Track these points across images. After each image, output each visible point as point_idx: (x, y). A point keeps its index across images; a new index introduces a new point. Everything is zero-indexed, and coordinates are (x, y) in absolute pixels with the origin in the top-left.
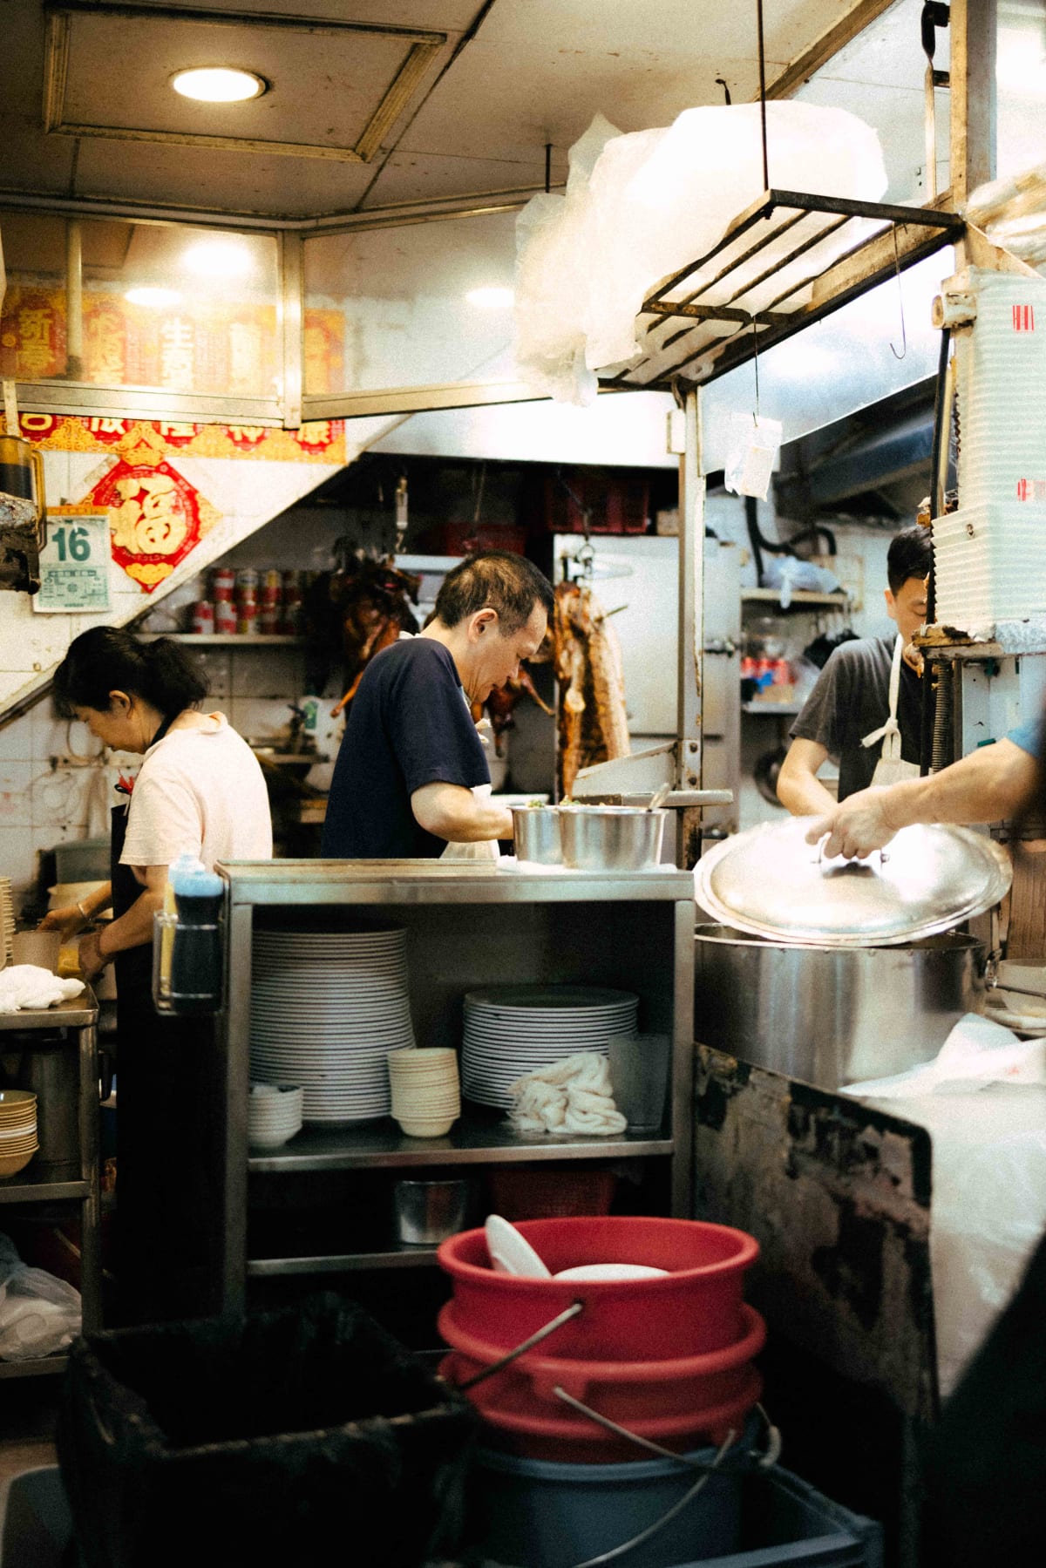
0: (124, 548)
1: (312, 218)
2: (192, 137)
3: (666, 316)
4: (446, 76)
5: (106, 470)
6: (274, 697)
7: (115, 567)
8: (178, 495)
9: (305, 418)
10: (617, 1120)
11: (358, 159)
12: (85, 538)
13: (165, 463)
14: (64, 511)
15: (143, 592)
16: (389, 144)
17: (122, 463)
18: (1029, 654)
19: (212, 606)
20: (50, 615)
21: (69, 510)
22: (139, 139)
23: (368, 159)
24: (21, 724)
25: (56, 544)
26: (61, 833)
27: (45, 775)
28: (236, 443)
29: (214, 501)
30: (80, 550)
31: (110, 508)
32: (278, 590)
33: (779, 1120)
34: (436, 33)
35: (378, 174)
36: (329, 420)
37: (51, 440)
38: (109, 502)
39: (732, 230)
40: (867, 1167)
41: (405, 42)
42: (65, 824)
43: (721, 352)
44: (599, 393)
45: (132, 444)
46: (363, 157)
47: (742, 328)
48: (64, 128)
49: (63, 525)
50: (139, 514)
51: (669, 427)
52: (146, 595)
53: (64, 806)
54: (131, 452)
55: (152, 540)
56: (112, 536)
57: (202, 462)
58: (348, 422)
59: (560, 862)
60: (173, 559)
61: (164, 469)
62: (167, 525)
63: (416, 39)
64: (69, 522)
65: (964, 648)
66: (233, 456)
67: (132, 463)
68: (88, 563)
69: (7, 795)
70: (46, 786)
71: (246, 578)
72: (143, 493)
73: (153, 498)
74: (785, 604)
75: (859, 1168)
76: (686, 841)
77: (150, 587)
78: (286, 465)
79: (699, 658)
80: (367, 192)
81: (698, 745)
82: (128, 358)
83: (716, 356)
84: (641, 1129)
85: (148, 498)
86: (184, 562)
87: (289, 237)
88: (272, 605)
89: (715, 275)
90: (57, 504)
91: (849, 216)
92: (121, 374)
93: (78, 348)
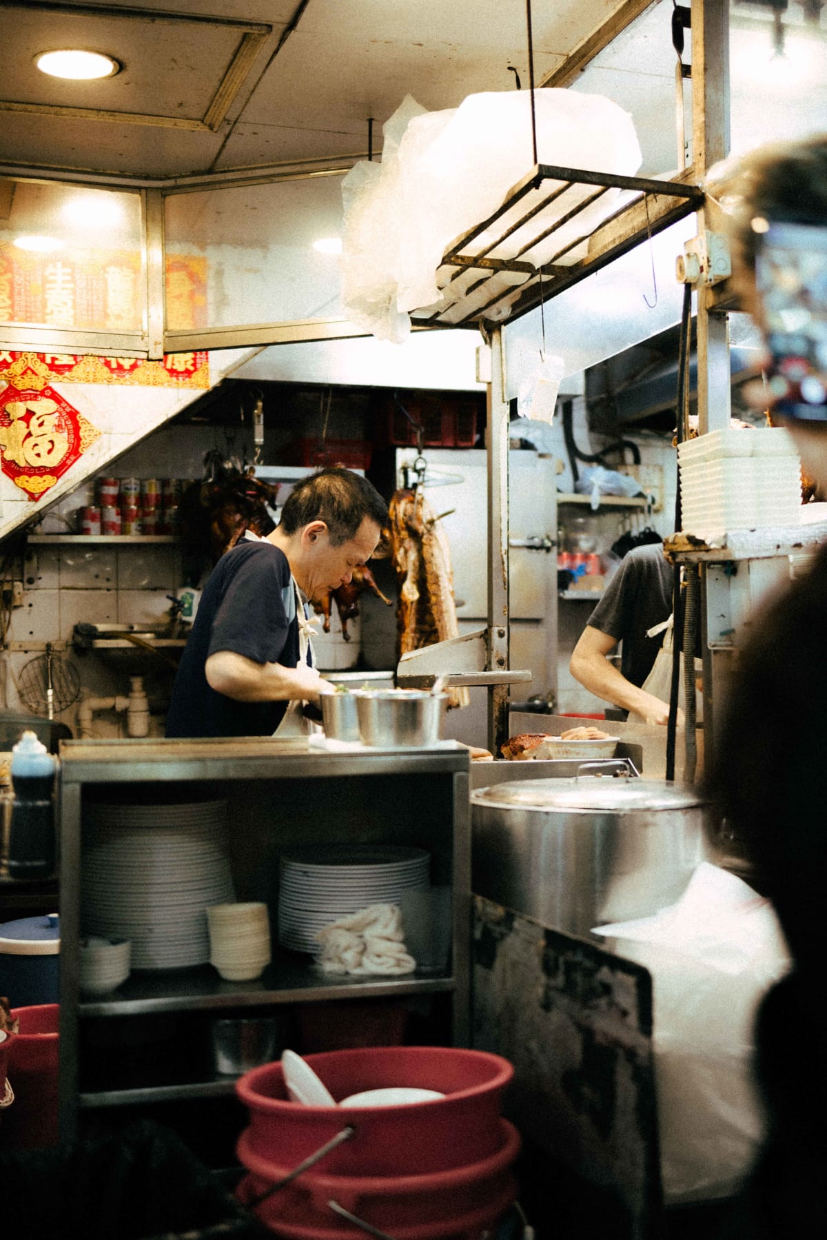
0: (13, 461)
1: (172, 178)
2: (58, 108)
3: (466, 267)
6: (155, 589)
7: (4, 478)
8: (61, 415)
9: (169, 351)
10: (406, 961)
11: (206, 129)
13: (50, 388)
15: (30, 500)
16: (232, 116)
18: (758, 558)
19: (99, 510)
22: (11, 110)
23: (215, 129)
28: (112, 370)
29: (93, 422)
32: (157, 496)
33: (536, 962)
34: (263, 25)
35: (225, 142)
36: (194, 351)
39: (510, 197)
40: (603, 1002)
41: (236, 33)
43: (517, 298)
44: (412, 331)
45: (19, 371)
46: (211, 127)
47: (531, 277)
50: (26, 431)
51: (478, 360)
52: (32, 503)
55: (38, 455)
56: (2, 451)
57: (82, 387)
58: (210, 353)
59: (358, 739)
60: (57, 472)
61: (48, 393)
62: (52, 442)
63: (245, 29)
65: (703, 553)
66: (109, 381)
67: (20, 388)
71: (129, 486)
72: (30, 414)
73: (38, 419)
74: (595, 507)
75: (595, 1002)
76: (496, 714)
77: (36, 496)
78: (159, 389)
79: (505, 557)
80: (217, 158)
81: (505, 629)
82: (17, 298)
83: (514, 301)
84: (429, 969)
85: (34, 418)
86: (66, 474)
87: (151, 194)
88: (153, 509)
89: (503, 233)
91: (607, 187)
92: (10, 310)
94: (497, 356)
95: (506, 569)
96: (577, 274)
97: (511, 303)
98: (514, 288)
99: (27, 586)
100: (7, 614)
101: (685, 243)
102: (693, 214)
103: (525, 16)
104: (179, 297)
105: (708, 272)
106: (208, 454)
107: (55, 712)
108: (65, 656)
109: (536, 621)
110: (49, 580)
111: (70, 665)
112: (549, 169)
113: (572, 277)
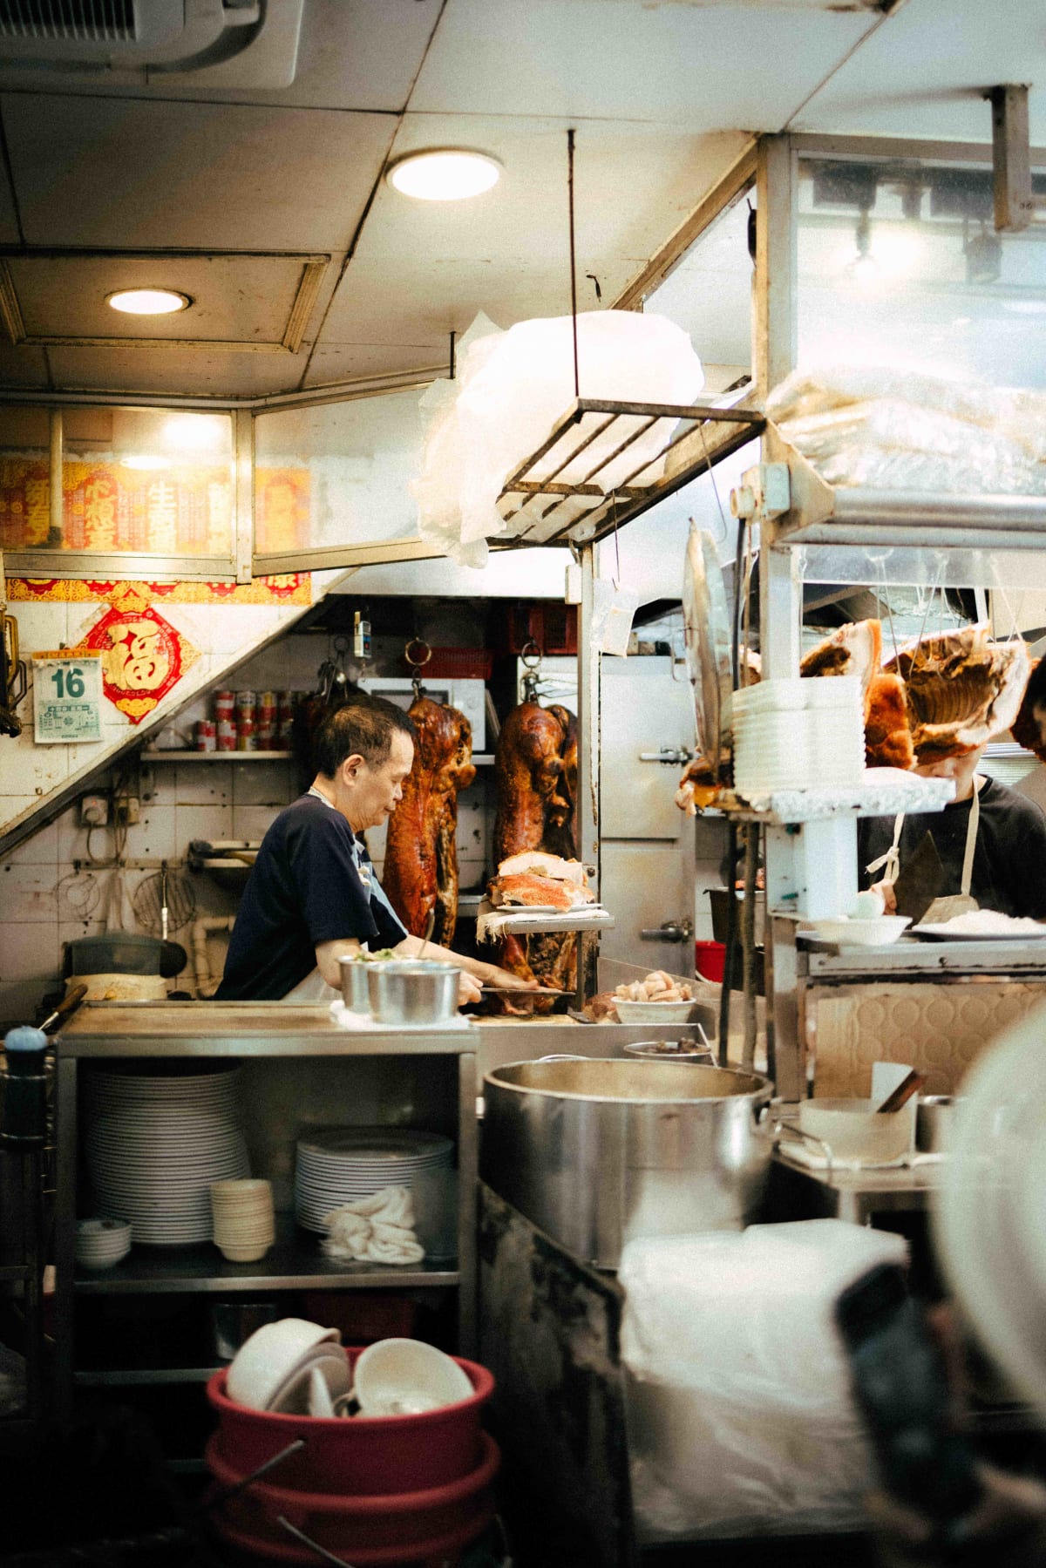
0: (115, 685)
1: (262, 397)
3: (532, 494)
4: (340, 287)
5: (99, 618)
6: (271, 805)
7: (106, 702)
8: (162, 637)
9: (255, 573)
10: (414, 1250)
11: (287, 352)
12: (80, 677)
13: (152, 610)
14: (63, 655)
15: (130, 723)
16: (311, 337)
17: (114, 610)
19: (214, 724)
20: (50, 746)
21: (66, 654)
22: (94, 345)
23: (295, 352)
24: (49, 833)
25: (55, 683)
26: (82, 926)
27: (70, 876)
28: (213, 590)
29: (193, 643)
30: (76, 688)
31: (101, 651)
32: (273, 709)
33: (527, 1267)
34: (321, 254)
35: (309, 361)
36: (296, 572)
37: (53, 592)
38: (101, 646)
39: (556, 430)
40: (580, 1321)
41: (297, 262)
42: (87, 919)
44: (491, 551)
45: (123, 594)
46: (291, 349)
47: (607, 500)
48: (29, 340)
49: (60, 667)
50: (127, 655)
51: (567, 578)
52: (133, 726)
53: (85, 903)
54: (121, 600)
55: (139, 678)
56: (104, 675)
57: (183, 606)
58: (311, 574)
59: (370, 1017)
60: (157, 694)
61: (150, 614)
62: (153, 664)
63: (304, 260)
64: (67, 664)
66: (210, 601)
67: (122, 611)
68: (83, 700)
69: (37, 894)
70: (70, 887)
71: (244, 700)
72: (131, 637)
73: (139, 641)
77: (137, 719)
78: (260, 607)
79: (596, 790)
80: (304, 377)
81: (596, 868)
82: (119, 519)
83: (599, 519)
84: (440, 1258)
85: (136, 640)
86: (166, 696)
87: (242, 415)
88: (268, 723)
89: (563, 461)
90: (56, 648)
91: (657, 417)
92: (113, 533)
93: (59, 520)
94: (587, 577)
95: (597, 803)
96: (654, 495)
97: (595, 523)
98: (589, 512)
99: (143, 802)
100: (123, 831)
101: (742, 475)
102: (758, 439)
103: (569, 241)
104: (281, 511)
105: (762, 507)
106: (322, 666)
107: (169, 931)
108: (181, 872)
109: (672, 841)
110: (165, 796)
111: (185, 882)
112: (589, 402)
113: (649, 498)
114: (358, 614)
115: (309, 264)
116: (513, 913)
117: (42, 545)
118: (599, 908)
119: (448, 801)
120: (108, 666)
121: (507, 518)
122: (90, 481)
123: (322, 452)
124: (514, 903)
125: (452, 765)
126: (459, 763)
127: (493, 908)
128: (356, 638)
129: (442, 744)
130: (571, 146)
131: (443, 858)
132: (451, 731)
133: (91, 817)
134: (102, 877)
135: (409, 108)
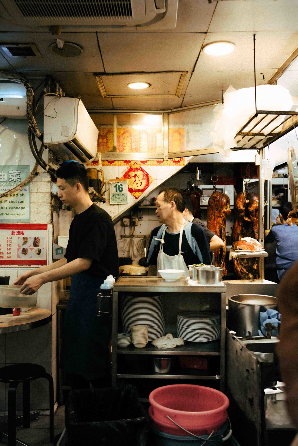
0: (131, 188)
1: (171, 110)
2: (137, 96)
3: (245, 136)
4: (191, 79)
5: (127, 170)
7: (129, 193)
8: (144, 175)
9: (169, 158)
11: (177, 97)
12: (122, 186)
14: (117, 180)
15: (135, 199)
16: (183, 93)
17: (131, 168)
20: (114, 205)
23: (179, 97)
25: (115, 188)
26: (123, 253)
27: (120, 239)
28: (158, 162)
29: (152, 177)
30: (121, 189)
31: (127, 179)
34: (185, 71)
35: (183, 99)
37: (114, 163)
38: (127, 178)
39: (250, 119)
41: (178, 75)
42: (124, 251)
45: (133, 164)
46: (178, 96)
47: (266, 137)
48: (107, 96)
49: (117, 184)
50: (134, 180)
51: (255, 159)
52: (136, 200)
53: (124, 247)
54: (133, 165)
55: (138, 186)
56: (128, 186)
57: (150, 167)
58: (185, 158)
60: (142, 191)
61: (140, 169)
62: (141, 183)
63: (180, 73)
64: (119, 183)
66: (157, 165)
67: (133, 168)
68: (123, 192)
70: (120, 242)
72: (136, 175)
77: (137, 198)
78: (170, 167)
79: (263, 218)
80: (182, 103)
82: (132, 143)
83: (264, 142)
85: (137, 176)
86: (145, 191)
87: (165, 114)
89: (253, 127)
90: (116, 178)
91: (279, 115)
92: (130, 147)
93: (116, 144)
94: (262, 157)
95: (264, 221)
96: (280, 135)
98: (261, 140)
99: (139, 219)
100: (134, 227)
103: (254, 66)
104: (176, 140)
106: (188, 182)
110: (145, 218)
112: (259, 111)
113: (278, 136)
114: (197, 168)
115: (182, 73)
116: (240, 252)
117: (111, 151)
118: (264, 251)
119: (224, 220)
120: (129, 183)
121: (238, 142)
122: (124, 133)
123: (188, 123)
124: (240, 249)
125: (224, 210)
126: (226, 209)
127: (234, 250)
128: (197, 175)
129: (221, 204)
130: (254, 39)
131: (222, 236)
132: (224, 200)
133: (125, 223)
134: (128, 240)
135: (208, 32)
